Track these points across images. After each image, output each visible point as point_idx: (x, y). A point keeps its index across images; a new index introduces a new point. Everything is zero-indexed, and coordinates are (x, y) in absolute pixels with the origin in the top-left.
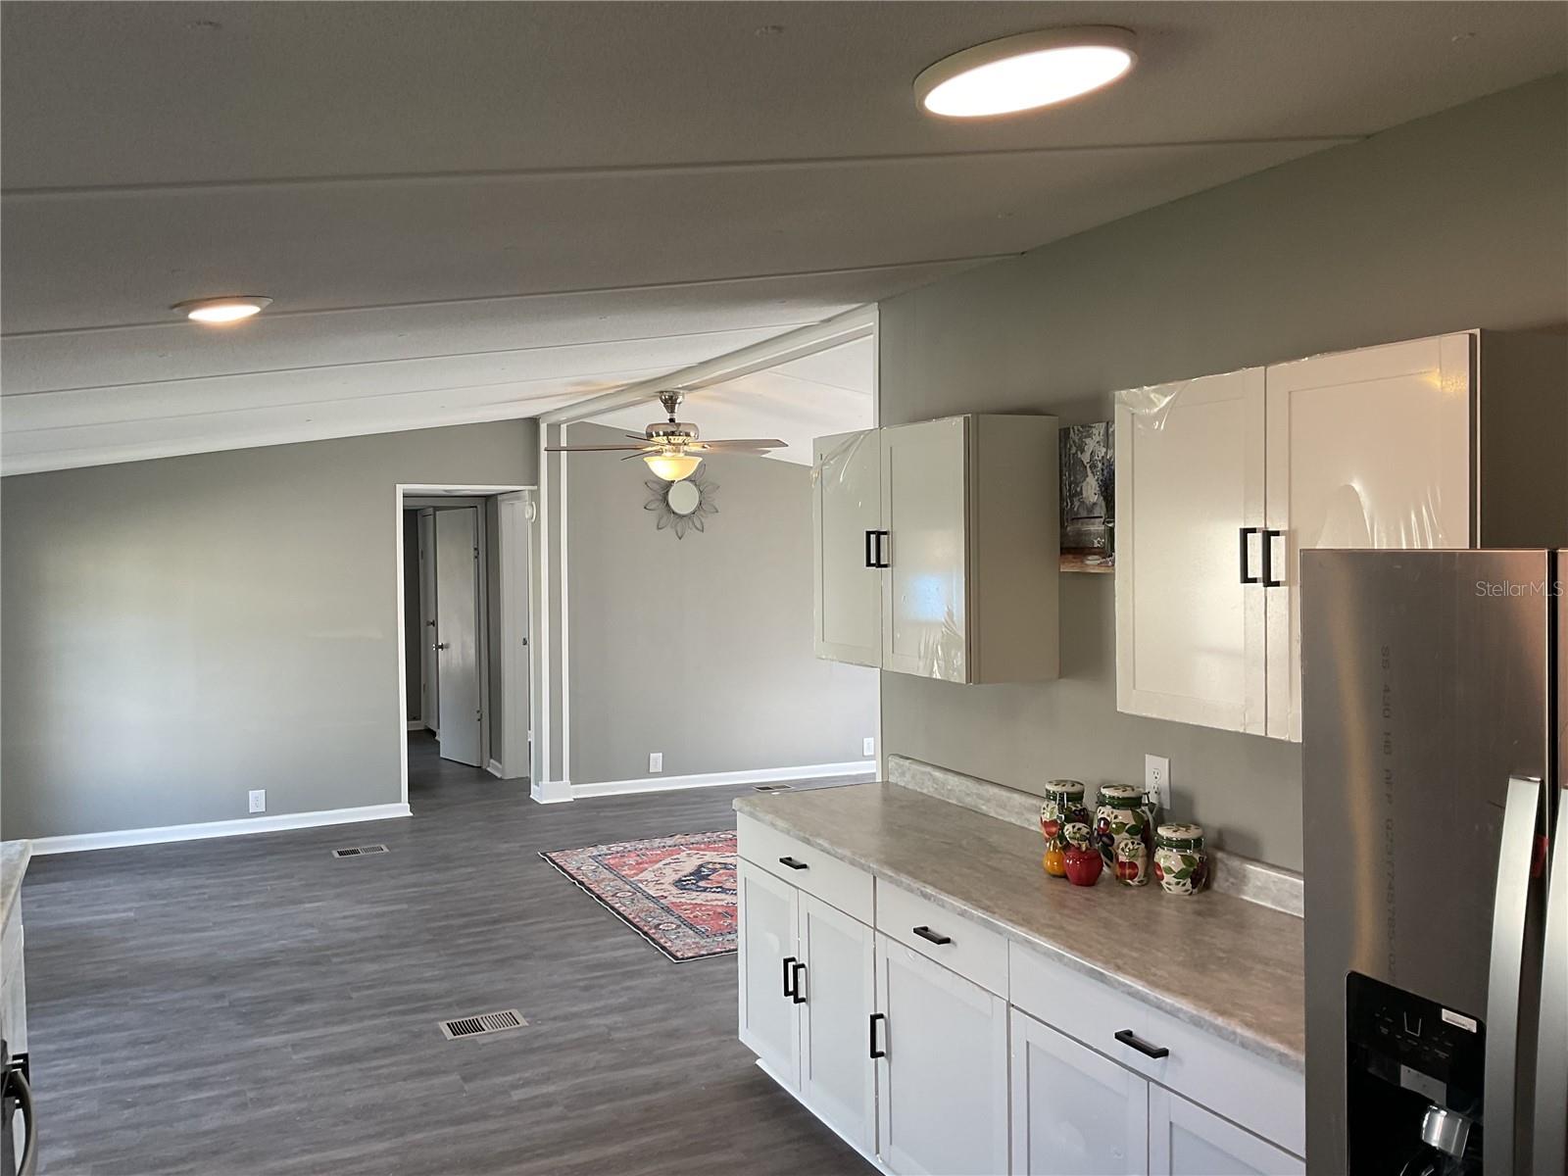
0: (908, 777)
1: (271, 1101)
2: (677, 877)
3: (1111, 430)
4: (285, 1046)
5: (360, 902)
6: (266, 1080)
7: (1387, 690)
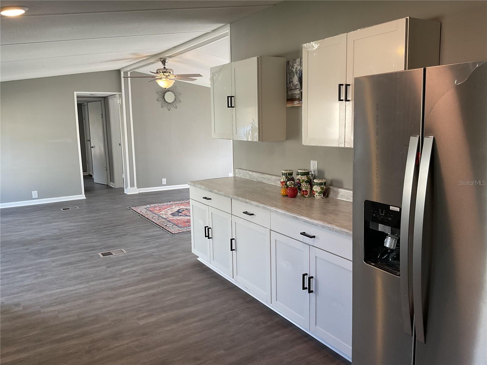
0: (241, 174)
1: (46, 276)
2: (172, 213)
3: (302, 60)
4: (50, 261)
5: (71, 222)
6: (44, 271)
7: (377, 116)
